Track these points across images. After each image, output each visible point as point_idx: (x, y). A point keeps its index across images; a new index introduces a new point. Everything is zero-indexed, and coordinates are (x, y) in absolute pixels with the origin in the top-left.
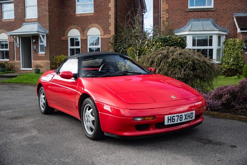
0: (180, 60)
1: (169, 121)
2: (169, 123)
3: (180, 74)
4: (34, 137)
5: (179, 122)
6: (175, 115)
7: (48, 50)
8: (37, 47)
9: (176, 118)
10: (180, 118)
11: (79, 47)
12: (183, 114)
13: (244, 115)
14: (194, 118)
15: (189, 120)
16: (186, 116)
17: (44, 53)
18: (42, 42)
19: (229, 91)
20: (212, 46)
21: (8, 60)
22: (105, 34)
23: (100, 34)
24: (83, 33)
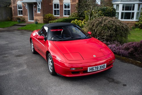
0: (109, 25)
1: (90, 70)
2: (90, 71)
3: (108, 33)
4: (24, 70)
5: (96, 70)
6: (94, 67)
7: (42, 11)
8: (36, 9)
9: (94, 68)
10: (97, 68)
11: (59, 9)
12: (99, 66)
13: (140, 61)
14: (105, 67)
15: (102, 69)
16: (100, 67)
17: (40, 12)
18: (38, 6)
19: (134, 46)
20: (134, 10)
21: (22, 15)
22: (73, 2)
23: (70, 2)
24: (61, 1)
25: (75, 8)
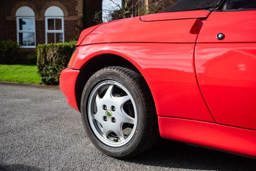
11: (34, 31)
22: (69, 15)
23: (63, 15)
24: (40, 14)
25: (77, 29)
